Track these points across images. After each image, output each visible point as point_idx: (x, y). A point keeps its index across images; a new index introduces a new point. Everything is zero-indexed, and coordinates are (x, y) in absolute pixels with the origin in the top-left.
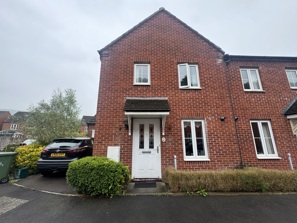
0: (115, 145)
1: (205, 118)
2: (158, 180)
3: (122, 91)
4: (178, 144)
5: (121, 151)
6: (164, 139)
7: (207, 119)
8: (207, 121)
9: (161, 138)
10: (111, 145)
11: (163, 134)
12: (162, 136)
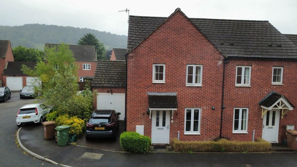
0: (141, 124)
1: (202, 108)
2: (167, 145)
3: (144, 87)
4: (181, 124)
5: (144, 128)
6: (172, 121)
7: (203, 108)
8: (202, 110)
9: (171, 120)
10: (138, 125)
11: (172, 118)
12: (171, 119)
